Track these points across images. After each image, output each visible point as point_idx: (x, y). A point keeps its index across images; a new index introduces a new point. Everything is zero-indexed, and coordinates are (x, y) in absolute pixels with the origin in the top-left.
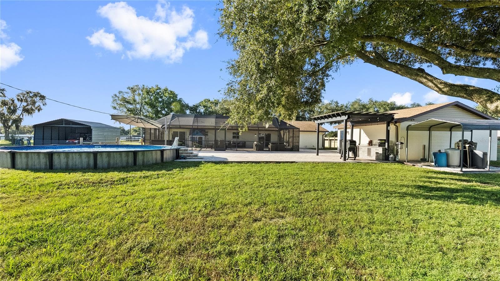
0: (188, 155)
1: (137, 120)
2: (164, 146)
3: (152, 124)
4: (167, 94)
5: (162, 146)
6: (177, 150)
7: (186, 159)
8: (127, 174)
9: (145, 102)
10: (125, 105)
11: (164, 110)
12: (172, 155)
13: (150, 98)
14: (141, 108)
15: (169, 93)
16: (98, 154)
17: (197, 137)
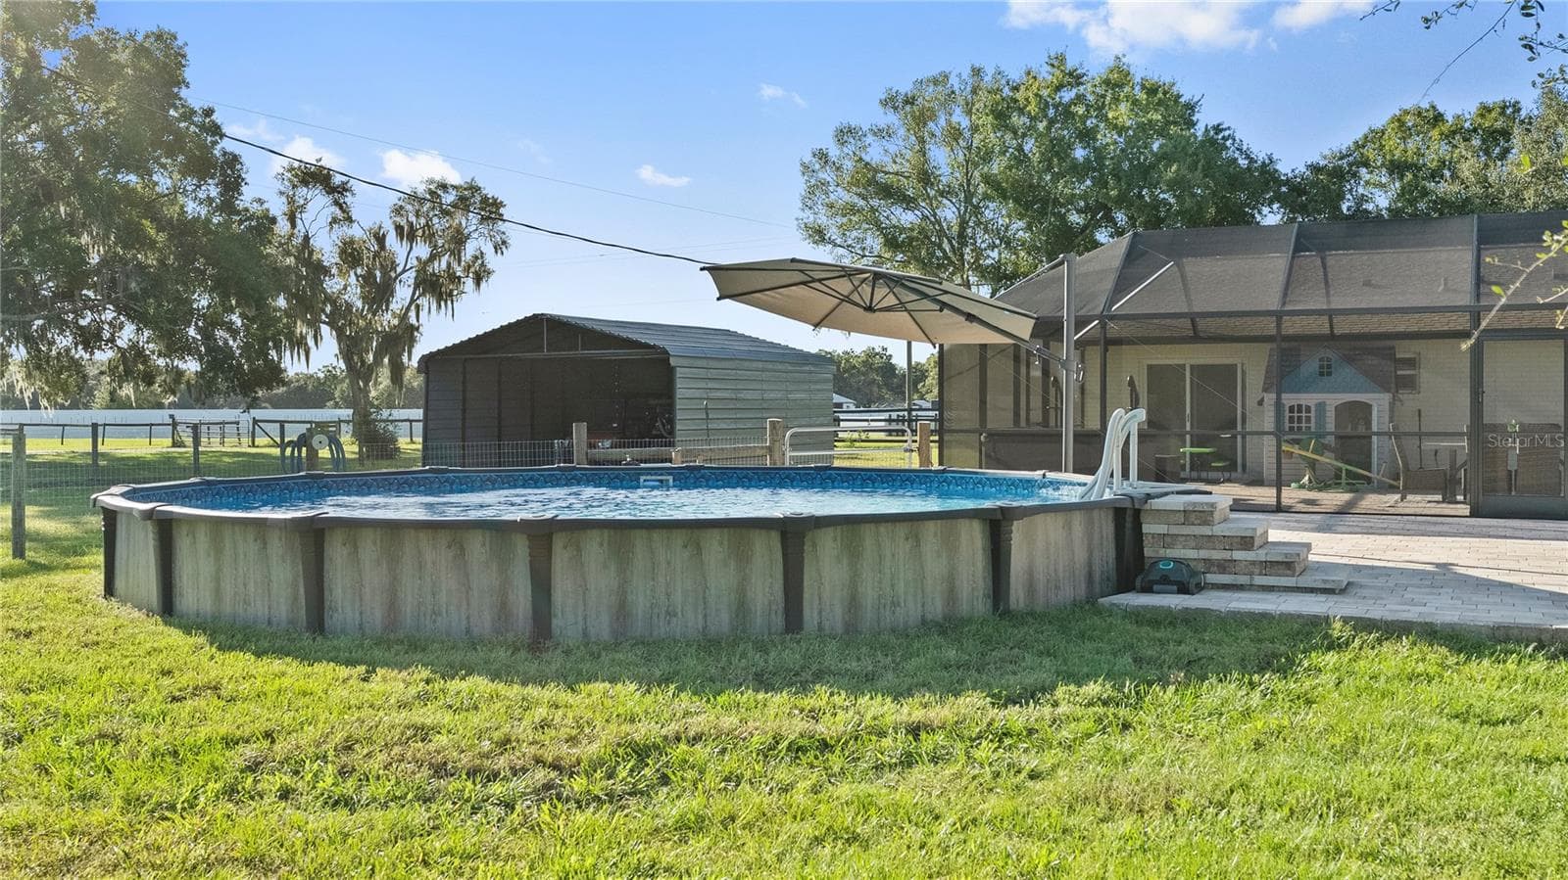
0: (1217, 555)
1: (866, 289)
2: (1052, 475)
3: (970, 317)
4: (1124, 107)
5: (1037, 474)
6: (1127, 518)
7: (1200, 588)
8: (698, 703)
9: (987, 179)
10: (873, 210)
11: (1110, 219)
12: (1081, 555)
13: (1020, 149)
14: (963, 224)
15: (1135, 102)
16: (559, 542)
17: (1328, 402)
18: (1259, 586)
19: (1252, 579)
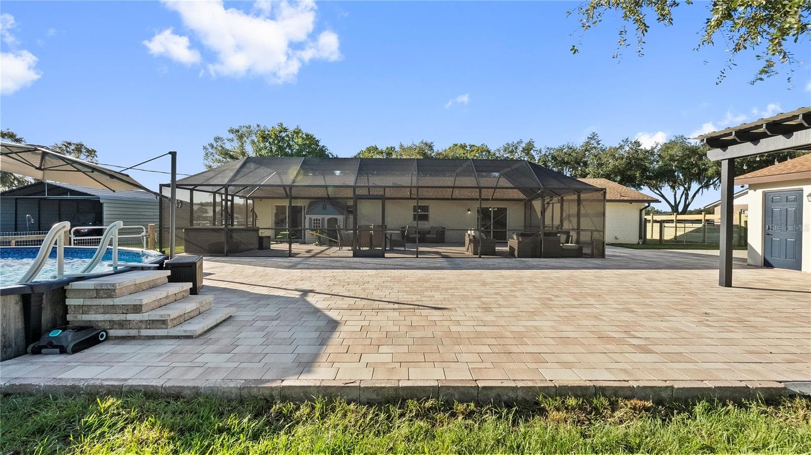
4: (300, 139)
15: (303, 138)
17: (325, 218)
18: (145, 336)
19: (139, 332)
